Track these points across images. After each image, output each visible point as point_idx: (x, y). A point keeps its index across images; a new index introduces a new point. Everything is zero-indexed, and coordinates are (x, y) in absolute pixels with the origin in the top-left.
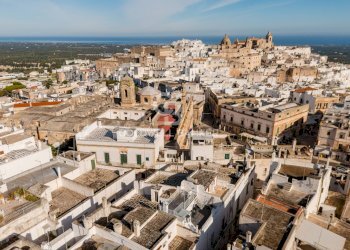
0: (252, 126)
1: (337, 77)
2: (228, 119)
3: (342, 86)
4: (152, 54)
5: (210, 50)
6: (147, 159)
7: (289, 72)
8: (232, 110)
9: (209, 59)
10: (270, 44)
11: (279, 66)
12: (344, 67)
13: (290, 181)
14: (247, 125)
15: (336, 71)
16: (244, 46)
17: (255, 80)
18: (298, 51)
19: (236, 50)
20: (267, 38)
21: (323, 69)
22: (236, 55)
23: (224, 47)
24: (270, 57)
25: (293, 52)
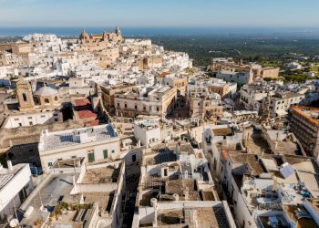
0: (145, 108)
1: (176, 62)
2: (122, 106)
3: (181, 69)
4: (10, 51)
5: (70, 44)
6: (113, 151)
7: (145, 61)
8: (125, 98)
9: (76, 53)
10: (120, 38)
11: (136, 57)
12: (177, 54)
13: (225, 138)
14: (140, 108)
15: (174, 58)
16: (102, 40)
17: (123, 70)
18: (144, 43)
19: (96, 44)
20: (116, 32)
21: (165, 57)
22: (98, 49)
23: (84, 41)
24: (125, 49)
25: (139, 44)
